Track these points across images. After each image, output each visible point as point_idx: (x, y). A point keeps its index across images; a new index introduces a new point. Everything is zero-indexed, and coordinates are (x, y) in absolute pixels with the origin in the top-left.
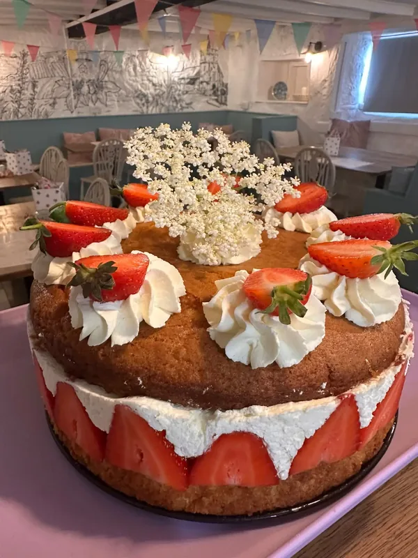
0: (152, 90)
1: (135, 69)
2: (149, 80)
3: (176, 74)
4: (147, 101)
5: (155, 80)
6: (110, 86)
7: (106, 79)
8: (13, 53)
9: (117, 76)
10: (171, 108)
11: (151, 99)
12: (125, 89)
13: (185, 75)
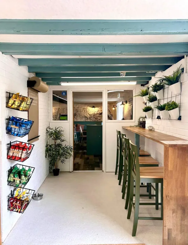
0: (89, 116)
1: (84, 111)
2: (88, 114)
3: (96, 112)
5: (90, 114)
6: (78, 115)
7: (77, 113)
8: (57, 108)
9: (80, 113)
10: (94, 120)
11: (88, 118)
12: (82, 115)
13: (98, 112)
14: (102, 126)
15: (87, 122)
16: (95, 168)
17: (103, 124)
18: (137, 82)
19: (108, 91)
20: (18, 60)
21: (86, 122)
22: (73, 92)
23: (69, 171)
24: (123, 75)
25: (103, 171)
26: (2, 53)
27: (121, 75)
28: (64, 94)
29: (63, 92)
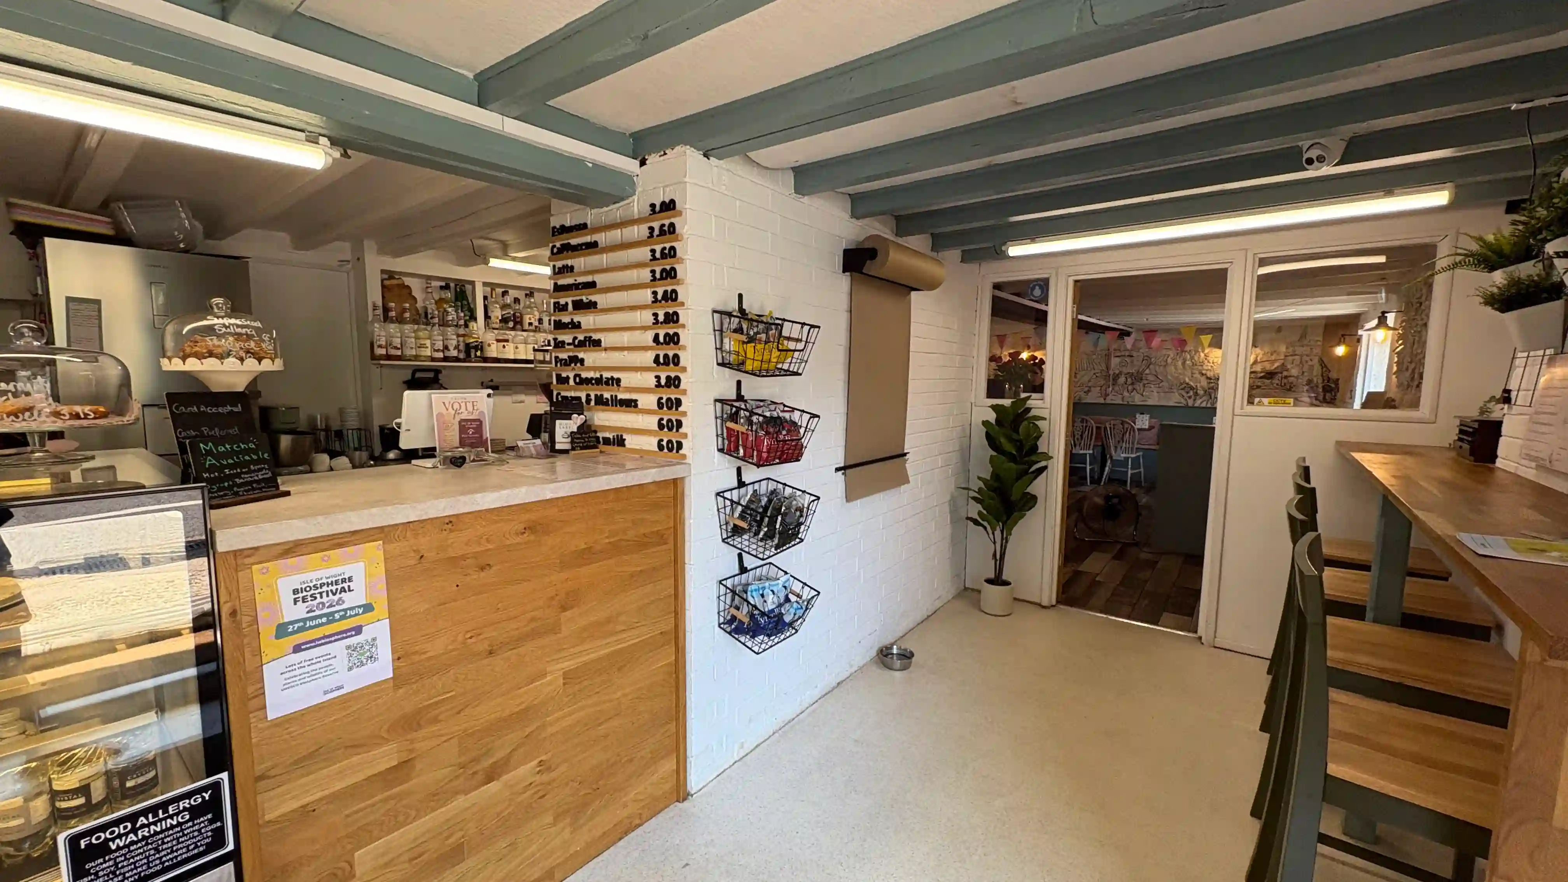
0: (1204, 383)
1: (1184, 363)
4: (1196, 394)
5: (1209, 374)
6: (1151, 378)
7: (1147, 371)
9: (1160, 370)
11: (1201, 392)
12: (1169, 381)
13: (1258, 368)
14: (1214, 428)
15: (1193, 407)
16: (1166, 616)
17: (1220, 423)
18: (1457, 187)
19: (1263, 262)
20: (791, 175)
21: (1187, 406)
22: (1076, 281)
23: (1038, 601)
24: (1321, 159)
25: (1200, 638)
26: (706, 155)
27: (1310, 161)
28: (1037, 292)
29: (1034, 286)
